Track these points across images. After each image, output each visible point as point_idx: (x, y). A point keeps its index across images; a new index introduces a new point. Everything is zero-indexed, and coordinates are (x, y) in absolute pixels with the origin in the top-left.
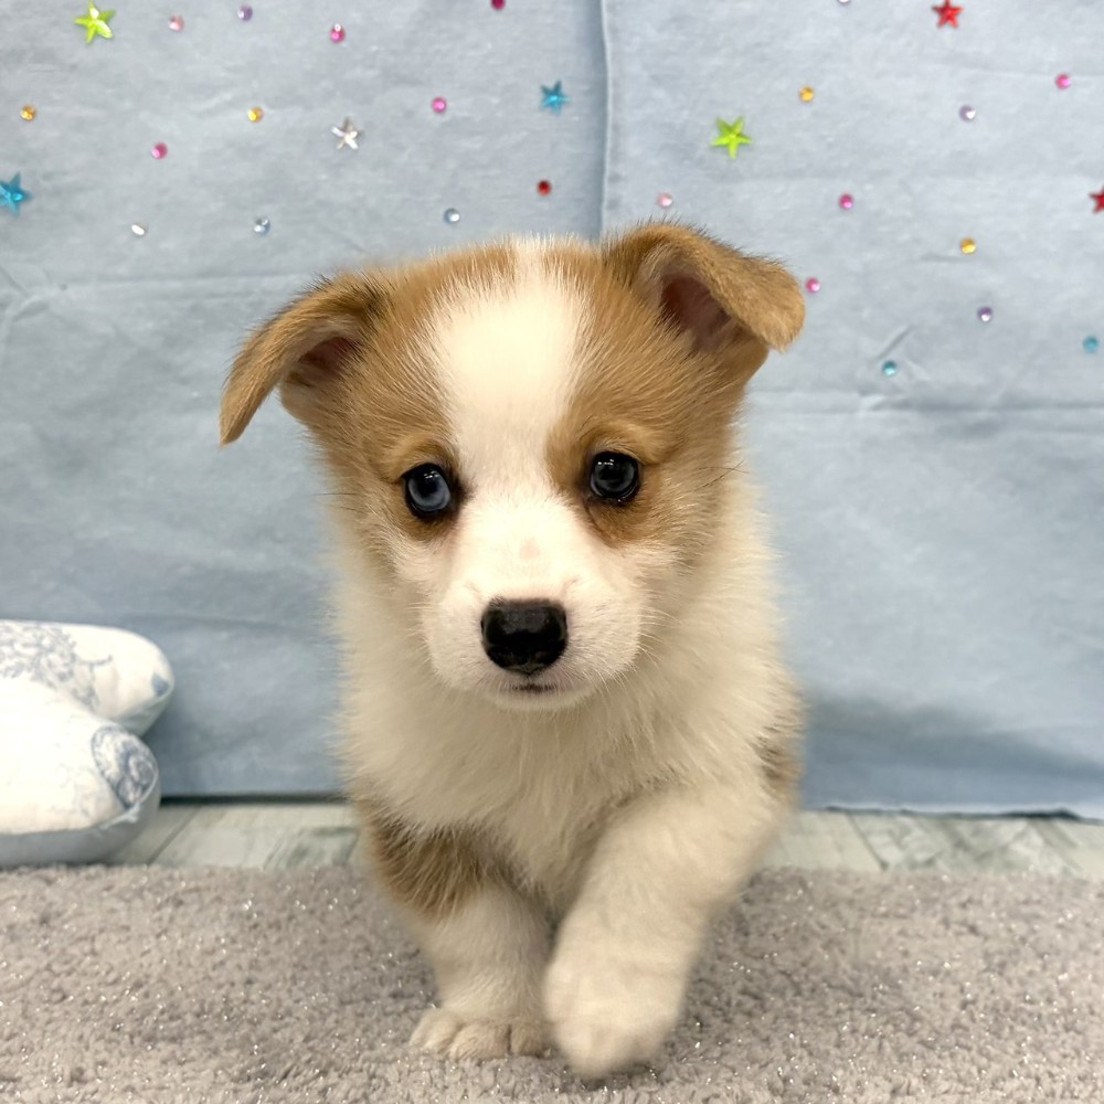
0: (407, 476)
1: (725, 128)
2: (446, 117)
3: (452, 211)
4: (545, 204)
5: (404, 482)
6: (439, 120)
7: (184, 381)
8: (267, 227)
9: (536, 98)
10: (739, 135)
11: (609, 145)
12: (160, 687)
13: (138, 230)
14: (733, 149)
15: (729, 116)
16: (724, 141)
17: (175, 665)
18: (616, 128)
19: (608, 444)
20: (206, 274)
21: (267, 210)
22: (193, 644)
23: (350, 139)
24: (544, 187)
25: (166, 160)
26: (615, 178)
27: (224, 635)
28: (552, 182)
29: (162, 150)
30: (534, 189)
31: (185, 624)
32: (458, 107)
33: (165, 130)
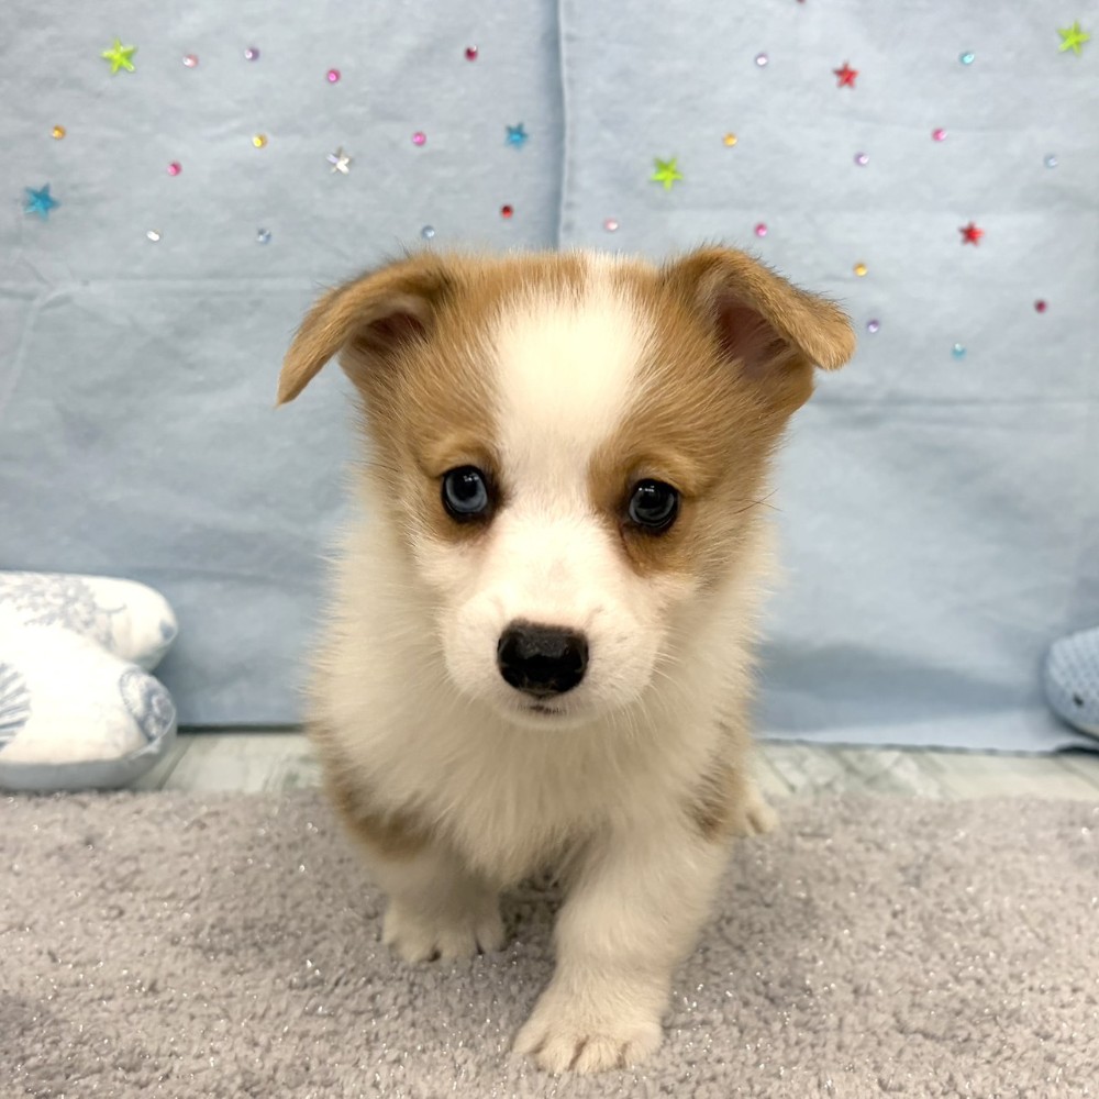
0: (446, 475)
1: (661, 165)
2: (425, 149)
3: (428, 228)
4: (507, 225)
5: (443, 479)
6: (418, 151)
7: (191, 366)
8: (269, 237)
9: (502, 135)
10: (674, 172)
11: (566, 177)
12: (166, 632)
13: (154, 237)
14: (668, 184)
15: (665, 155)
16: (661, 176)
17: (178, 611)
18: (572, 164)
19: (652, 471)
20: (214, 275)
21: (268, 223)
22: (191, 593)
23: (342, 165)
24: (507, 210)
25: (179, 178)
26: (570, 205)
27: (218, 586)
28: (515, 207)
29: (176, 168)
30: (497, 212)
31: (185, 576)
32: (436, 141)
33: (180, 150)
